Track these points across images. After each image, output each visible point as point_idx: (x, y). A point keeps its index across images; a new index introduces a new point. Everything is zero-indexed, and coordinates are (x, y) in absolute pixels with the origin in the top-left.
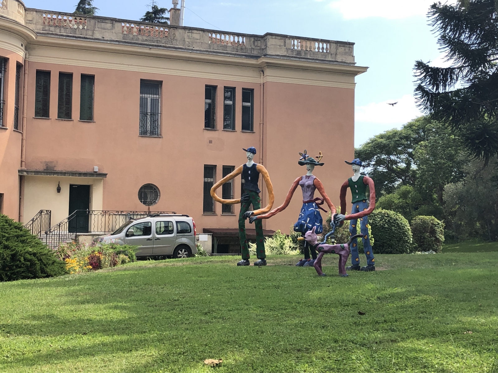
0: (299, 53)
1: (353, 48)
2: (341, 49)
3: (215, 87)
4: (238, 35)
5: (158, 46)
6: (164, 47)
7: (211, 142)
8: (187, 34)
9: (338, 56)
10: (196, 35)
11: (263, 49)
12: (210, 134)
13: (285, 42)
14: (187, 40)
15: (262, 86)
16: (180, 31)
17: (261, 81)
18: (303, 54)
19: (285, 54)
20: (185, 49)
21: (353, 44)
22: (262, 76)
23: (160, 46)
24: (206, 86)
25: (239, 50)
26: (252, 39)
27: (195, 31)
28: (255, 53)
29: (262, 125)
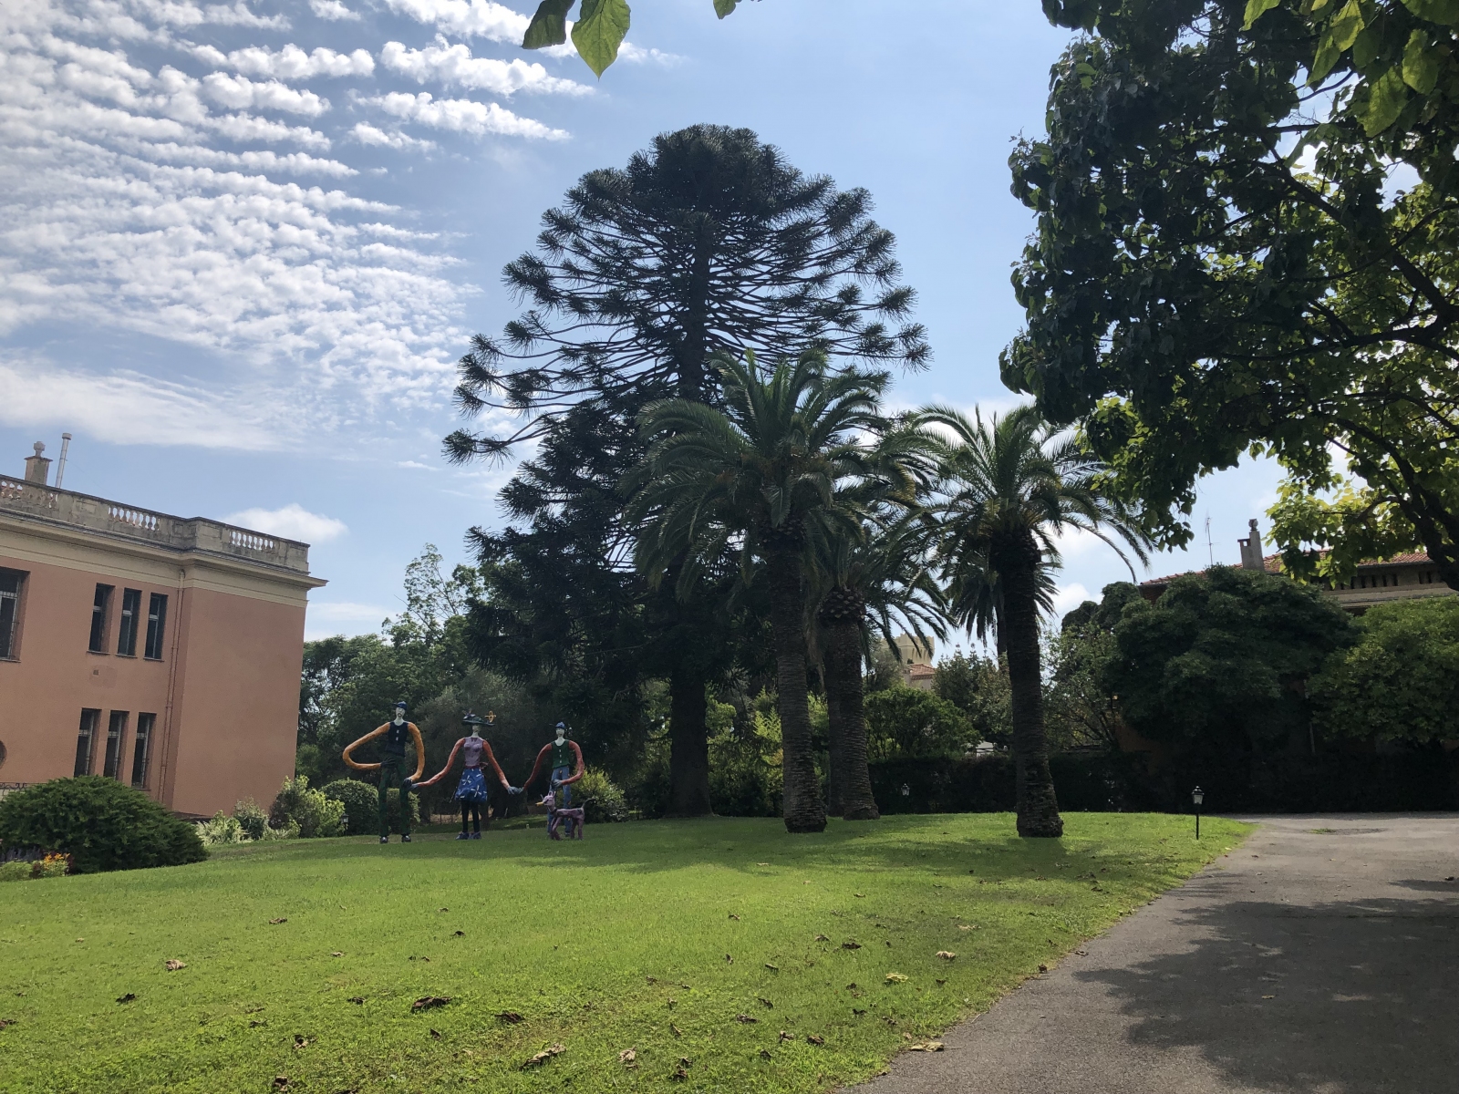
0: (238, 550)
1: (306, 552)
2: (292, 552)
3: (109, 589)
4: (152, 514)
5: (29, 517)
6: (38, 519)
7: (96, 672)
8: (75, 503)
9: (288, 561)
10: (90, 507)
11: (186, 539)
12: (96, 661)
13: (221, 533)
14: (75, 513)
15: (181, 593)
16: (65, 497)
17: (181, 584)
18: (244, 553)
19: (220, 549)
20: (73, 526)
21: (308, 546)
22: (182, 579)
23: (33, 518)
24: (98, 585)
25: (150, 537)
26: (171, 522)
27: (89, 501)
28: (174, 543)
29: (175, 651)
